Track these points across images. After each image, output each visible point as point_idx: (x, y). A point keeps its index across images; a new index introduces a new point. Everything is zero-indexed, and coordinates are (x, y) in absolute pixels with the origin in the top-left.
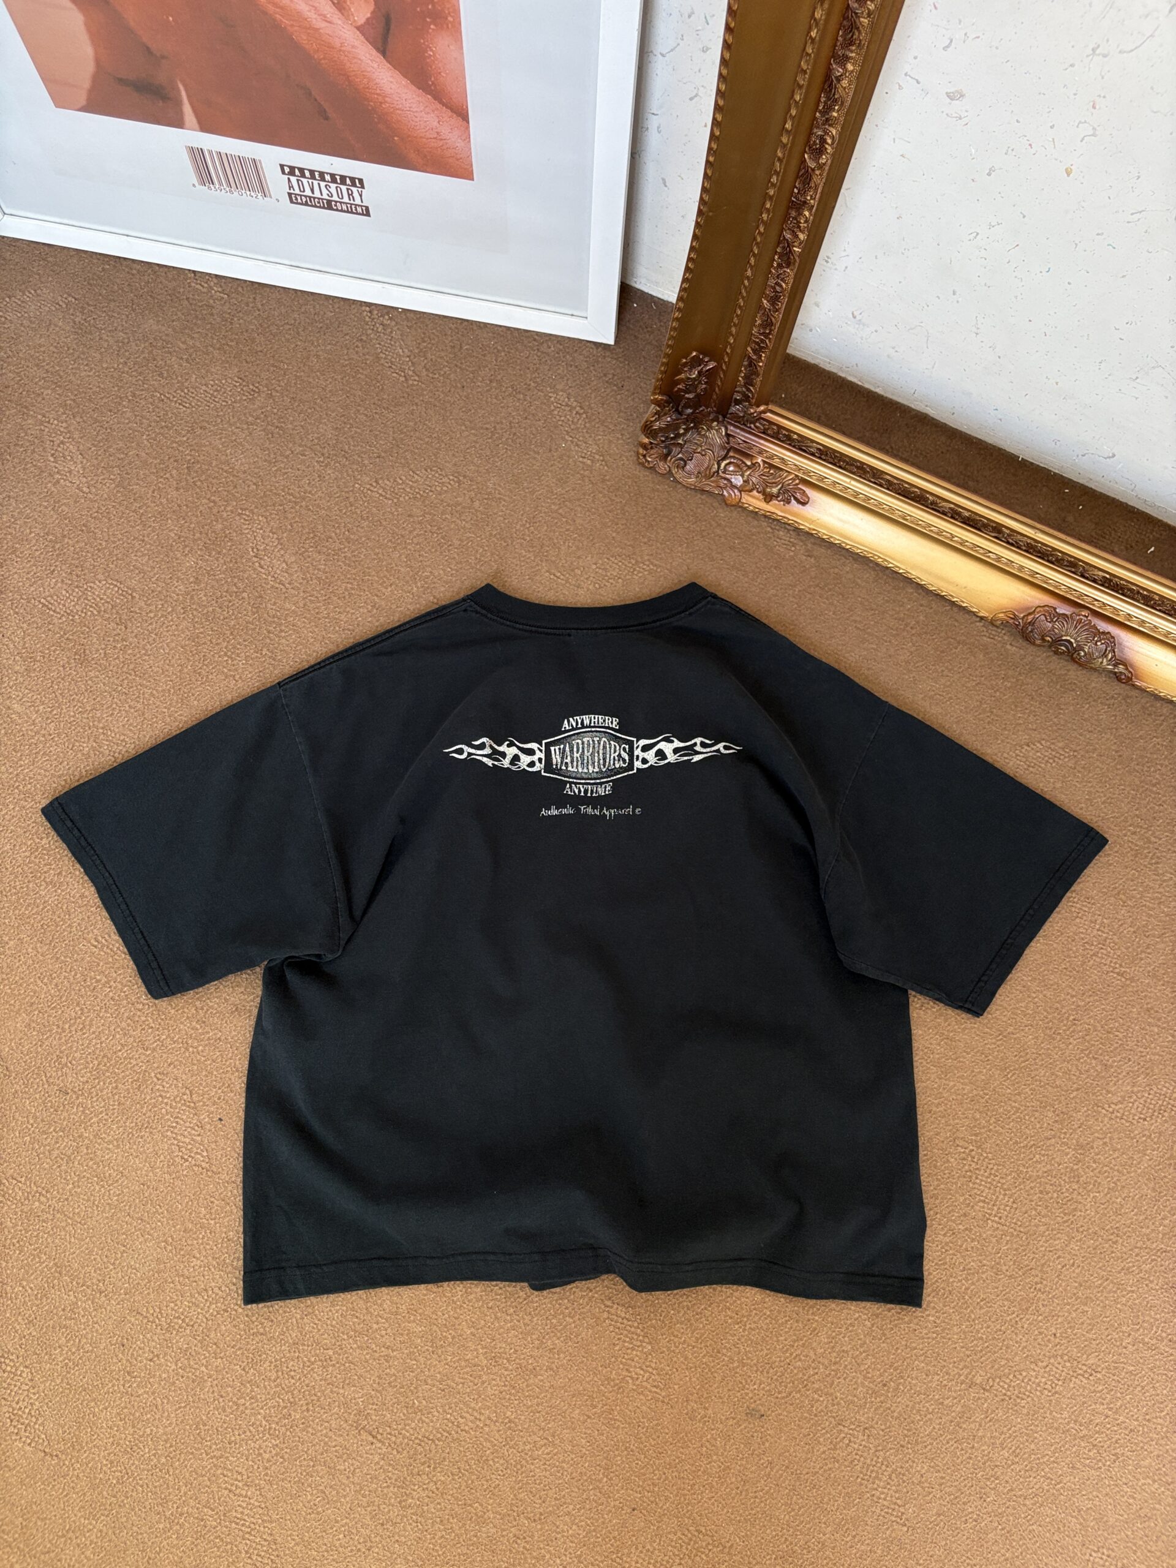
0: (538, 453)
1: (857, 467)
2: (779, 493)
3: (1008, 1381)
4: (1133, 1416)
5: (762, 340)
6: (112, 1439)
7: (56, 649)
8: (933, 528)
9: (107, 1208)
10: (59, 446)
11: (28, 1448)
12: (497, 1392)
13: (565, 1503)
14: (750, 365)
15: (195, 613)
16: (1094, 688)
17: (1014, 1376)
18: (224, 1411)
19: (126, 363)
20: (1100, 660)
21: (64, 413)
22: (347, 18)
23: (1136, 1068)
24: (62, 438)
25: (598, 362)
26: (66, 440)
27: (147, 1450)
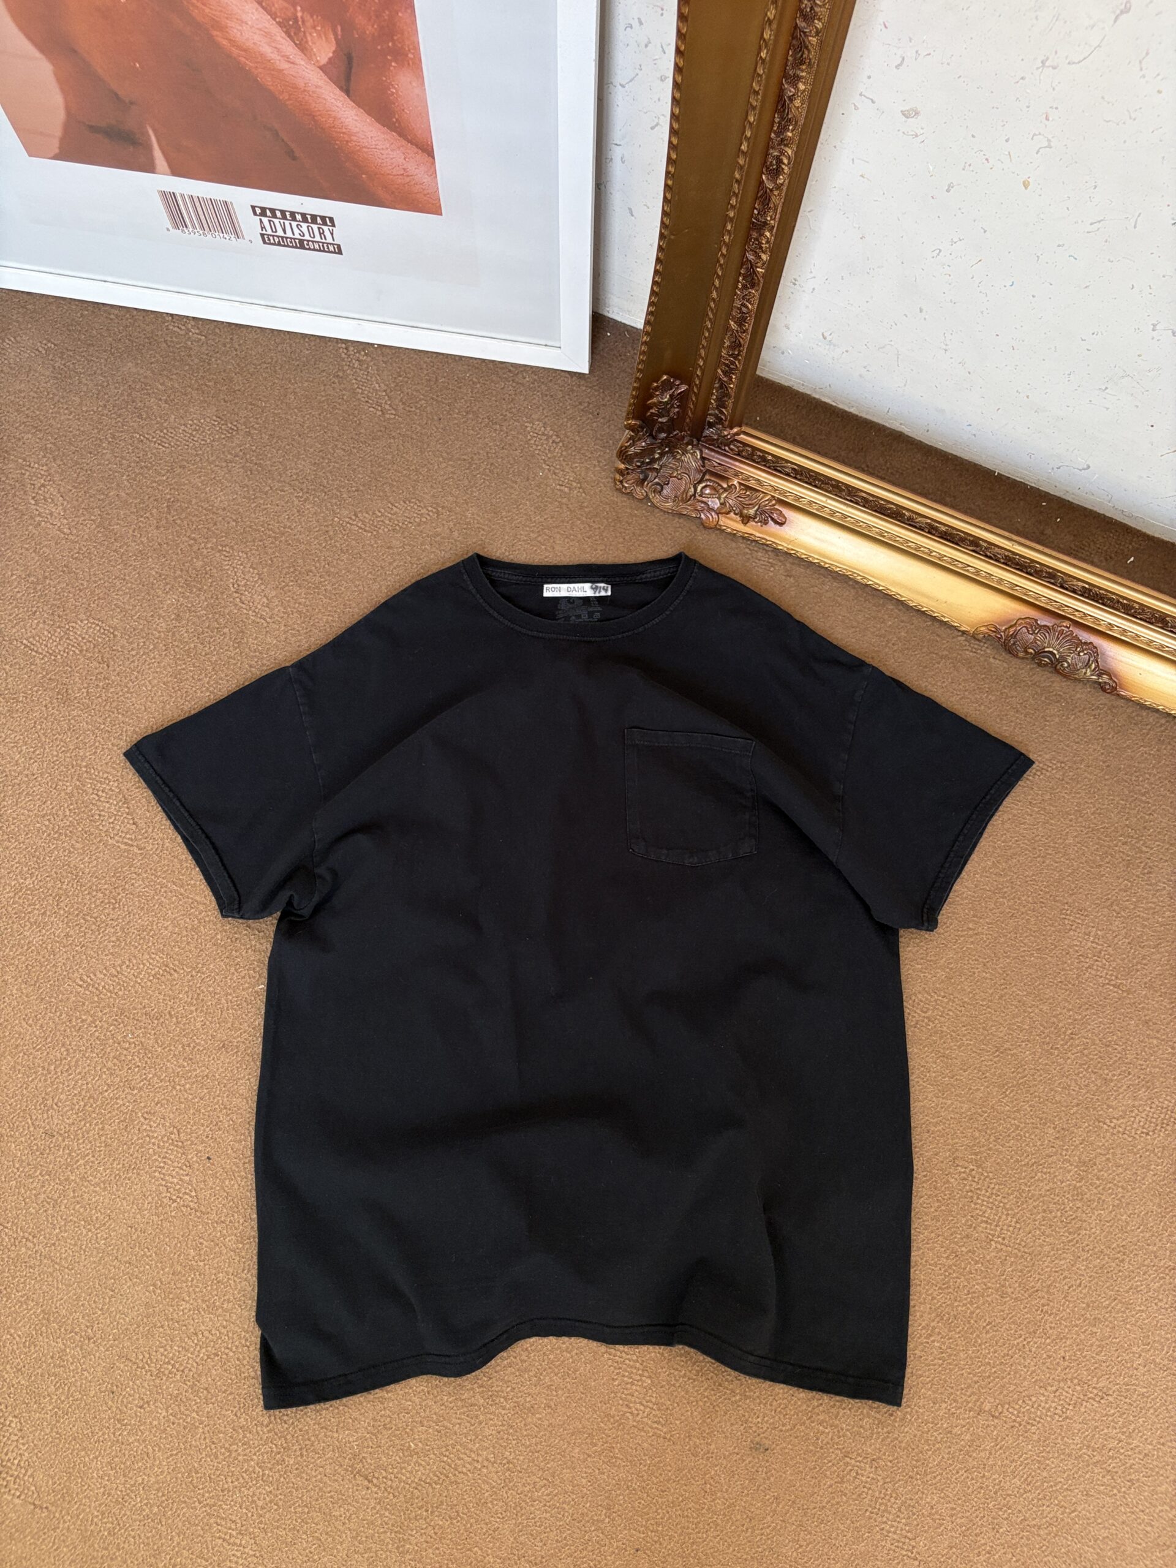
0: (516, 482)
1: (832, 485)
2: (756, 514)
3: (1017, 1407)
4: (1146, 1439)
5: (730, 361)
6: (102, 1490)
7: (38, 690)
8: (910, 544)
9: (95, 1253)
10: (40, 489)
11: (17, 1501)
12: (494, 1432)
13: (566, 1545)
14: (721, 387)
15: (176, 649)
16: (1079, 699)
17: (1024, 1401)
18: (217, 1458)
19: (105, 406)
20: (1084, 671)
21: (44, 457)
22: (310, 58)
23: (1137, 1082)
24: (42, 481)
25: (573, 391)
26: (47, 483)
27: (139, 1500)
